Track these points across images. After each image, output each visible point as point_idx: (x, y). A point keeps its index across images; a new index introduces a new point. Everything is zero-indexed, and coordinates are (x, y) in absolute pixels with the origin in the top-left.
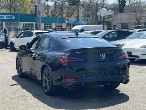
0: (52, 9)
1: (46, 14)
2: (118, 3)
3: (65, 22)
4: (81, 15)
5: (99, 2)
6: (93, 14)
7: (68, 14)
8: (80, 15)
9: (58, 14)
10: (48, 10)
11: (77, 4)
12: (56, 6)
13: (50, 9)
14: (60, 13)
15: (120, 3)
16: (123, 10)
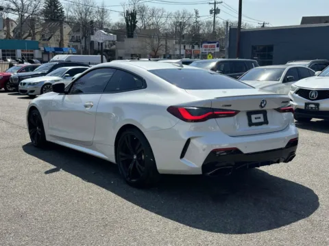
0: (15, 26)
1: (5, 34)
2: (124, 22)
3: (39, 49)
4: (66, 38)
5: (95, 20)
6: (86, 38)
7: (43, 36)
8: (64, 38)
9: (27, 34)
10: (8, 27)
11: (58, 20)
12: (22, 21)
13: (12, 26)
14: (30, 33)
15: (127, 23)
16: (132, 34)
